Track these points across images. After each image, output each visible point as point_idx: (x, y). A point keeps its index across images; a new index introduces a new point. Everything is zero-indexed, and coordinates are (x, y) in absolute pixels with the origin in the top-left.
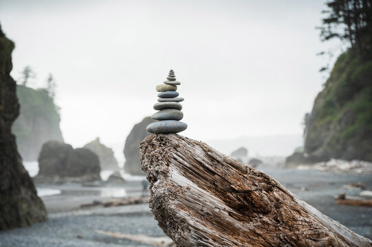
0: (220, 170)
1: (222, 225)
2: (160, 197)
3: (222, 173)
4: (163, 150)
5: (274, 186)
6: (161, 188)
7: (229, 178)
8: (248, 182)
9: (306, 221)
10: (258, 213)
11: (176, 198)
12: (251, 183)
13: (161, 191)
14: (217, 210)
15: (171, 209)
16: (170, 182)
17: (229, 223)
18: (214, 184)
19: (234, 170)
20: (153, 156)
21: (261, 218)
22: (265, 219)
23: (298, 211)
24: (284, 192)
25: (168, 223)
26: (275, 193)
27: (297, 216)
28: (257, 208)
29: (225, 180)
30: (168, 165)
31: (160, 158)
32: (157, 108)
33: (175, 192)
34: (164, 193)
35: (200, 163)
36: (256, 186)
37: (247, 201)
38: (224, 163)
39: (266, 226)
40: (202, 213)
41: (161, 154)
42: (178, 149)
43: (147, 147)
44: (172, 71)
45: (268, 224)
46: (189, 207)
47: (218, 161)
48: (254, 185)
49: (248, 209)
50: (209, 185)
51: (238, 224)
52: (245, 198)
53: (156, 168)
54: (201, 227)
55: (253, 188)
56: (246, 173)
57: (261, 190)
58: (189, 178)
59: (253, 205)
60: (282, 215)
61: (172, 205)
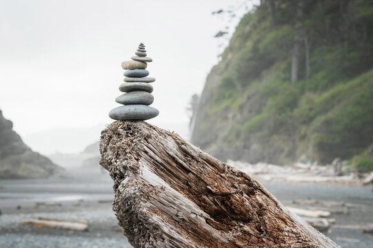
0: (195, 167)
1: (199, 234)
2: (129, 198)
3: (197, 171)
4: (132, 141)
5: (256, 188)
6: (130, 187)
7: (205, 177)
8: (227, 183)
9: (292, 232)
10: (237, 220)
11: (148, 199)
12: (230, 184)
13: (131, 190)
14: (193, 216)
15: (142, 213)
16: (140, 181)
17: (206, 232)
18: (187, 184)
19: (210, 168)
20: (119, 148)
21: (241, 227)
22: (246, 228)
23: (283, 220)
24: (268, 196)
25: (136, 230)
26: (257, 197)
27: (283, 225)
28: (236, 214)
29: (200, 179)
30: (137, 160)
31: (128, 151)
32: (124, 89)
33: (147, 193)
34: (135, 194)
35: (173, 159)
36: (236, 188)
37: (226, 206)
38: (200, 160)
39: (248, 237)
40: (177, 219)
41: (129, 145)
42: (149, 140)
43: (111, 137)
44: (142, 45)
45: (250, 235)
46: (162, 211)
47: (192, 157)
48: (233, 186)
49: (225, 216)
50: (182, 185)
51: (216, 234)
52: (223, 202)
53: (124, 163)
54: (176, 236)
55: (233, 190)
56: (224, 171)
57: (242, 193)
58: (161, 176)
59: (232, 211)
60: (265, 224)
61: (144, 207)
